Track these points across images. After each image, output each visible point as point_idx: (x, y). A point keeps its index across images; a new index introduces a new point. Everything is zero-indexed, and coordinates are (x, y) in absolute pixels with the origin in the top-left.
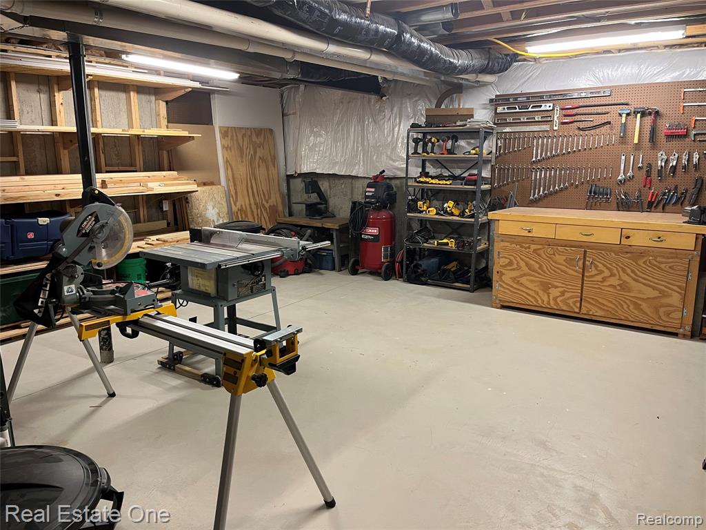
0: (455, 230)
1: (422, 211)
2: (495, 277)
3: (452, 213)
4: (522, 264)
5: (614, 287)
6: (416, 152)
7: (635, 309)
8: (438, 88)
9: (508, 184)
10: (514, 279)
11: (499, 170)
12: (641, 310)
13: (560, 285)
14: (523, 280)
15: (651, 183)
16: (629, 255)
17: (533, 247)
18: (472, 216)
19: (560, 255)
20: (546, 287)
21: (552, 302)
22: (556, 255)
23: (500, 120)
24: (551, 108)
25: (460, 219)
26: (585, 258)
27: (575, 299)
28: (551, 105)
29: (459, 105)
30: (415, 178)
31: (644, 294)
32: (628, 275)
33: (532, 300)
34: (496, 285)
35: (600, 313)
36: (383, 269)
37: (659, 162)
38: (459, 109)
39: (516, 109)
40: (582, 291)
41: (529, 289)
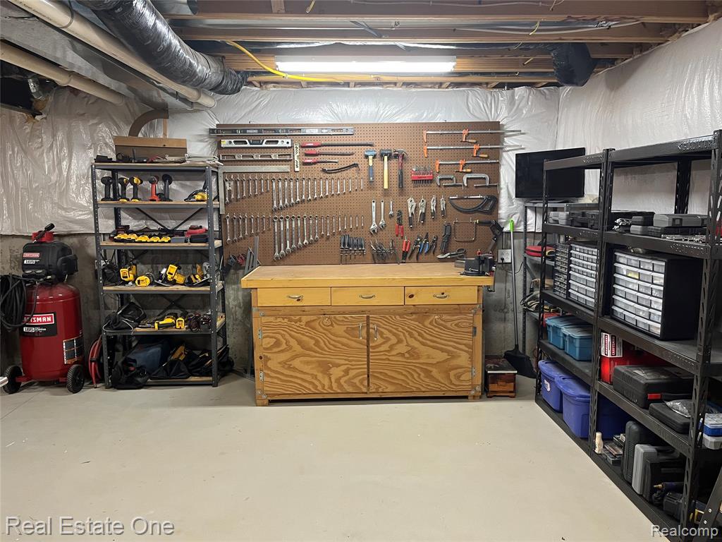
0: (175, 303)
1: (127, 282)
2: (258, 364)
3: (175, 280)
4: (293, 343)
5: (403, 355)
6: (107, 198)
7: (427, 377)
8: (130, 110)
9: (244, 238)
10: (283, 364)
11: (232, 221)
12: (432, 377)
13: (343, 362)
14: (297, 363)
15: (402, 232)
16: (414, 316)
17: (305, 319)
18: (206, 283)
19: (338, 325)
20: (325, 368)
21: (335, 385)
22: (335, 325)
23: (227, 157)
24: (290, 145)
25: (188, 288)
26: (368, 325)
27: (361, 377)
28: (289, 141)
29: (165, 134)
30: (110, 234)
31: (433, 358)
32: (416, 339)
33: (310, 387)
34: (260, 375)
35: (390, 388)
36: (70, 375)
37: (409, 209)
38: (165, 139)
39: (246, 143)
40: (368, 365)
41: (305, 373)
